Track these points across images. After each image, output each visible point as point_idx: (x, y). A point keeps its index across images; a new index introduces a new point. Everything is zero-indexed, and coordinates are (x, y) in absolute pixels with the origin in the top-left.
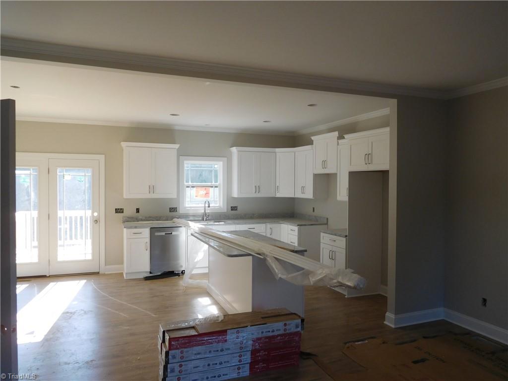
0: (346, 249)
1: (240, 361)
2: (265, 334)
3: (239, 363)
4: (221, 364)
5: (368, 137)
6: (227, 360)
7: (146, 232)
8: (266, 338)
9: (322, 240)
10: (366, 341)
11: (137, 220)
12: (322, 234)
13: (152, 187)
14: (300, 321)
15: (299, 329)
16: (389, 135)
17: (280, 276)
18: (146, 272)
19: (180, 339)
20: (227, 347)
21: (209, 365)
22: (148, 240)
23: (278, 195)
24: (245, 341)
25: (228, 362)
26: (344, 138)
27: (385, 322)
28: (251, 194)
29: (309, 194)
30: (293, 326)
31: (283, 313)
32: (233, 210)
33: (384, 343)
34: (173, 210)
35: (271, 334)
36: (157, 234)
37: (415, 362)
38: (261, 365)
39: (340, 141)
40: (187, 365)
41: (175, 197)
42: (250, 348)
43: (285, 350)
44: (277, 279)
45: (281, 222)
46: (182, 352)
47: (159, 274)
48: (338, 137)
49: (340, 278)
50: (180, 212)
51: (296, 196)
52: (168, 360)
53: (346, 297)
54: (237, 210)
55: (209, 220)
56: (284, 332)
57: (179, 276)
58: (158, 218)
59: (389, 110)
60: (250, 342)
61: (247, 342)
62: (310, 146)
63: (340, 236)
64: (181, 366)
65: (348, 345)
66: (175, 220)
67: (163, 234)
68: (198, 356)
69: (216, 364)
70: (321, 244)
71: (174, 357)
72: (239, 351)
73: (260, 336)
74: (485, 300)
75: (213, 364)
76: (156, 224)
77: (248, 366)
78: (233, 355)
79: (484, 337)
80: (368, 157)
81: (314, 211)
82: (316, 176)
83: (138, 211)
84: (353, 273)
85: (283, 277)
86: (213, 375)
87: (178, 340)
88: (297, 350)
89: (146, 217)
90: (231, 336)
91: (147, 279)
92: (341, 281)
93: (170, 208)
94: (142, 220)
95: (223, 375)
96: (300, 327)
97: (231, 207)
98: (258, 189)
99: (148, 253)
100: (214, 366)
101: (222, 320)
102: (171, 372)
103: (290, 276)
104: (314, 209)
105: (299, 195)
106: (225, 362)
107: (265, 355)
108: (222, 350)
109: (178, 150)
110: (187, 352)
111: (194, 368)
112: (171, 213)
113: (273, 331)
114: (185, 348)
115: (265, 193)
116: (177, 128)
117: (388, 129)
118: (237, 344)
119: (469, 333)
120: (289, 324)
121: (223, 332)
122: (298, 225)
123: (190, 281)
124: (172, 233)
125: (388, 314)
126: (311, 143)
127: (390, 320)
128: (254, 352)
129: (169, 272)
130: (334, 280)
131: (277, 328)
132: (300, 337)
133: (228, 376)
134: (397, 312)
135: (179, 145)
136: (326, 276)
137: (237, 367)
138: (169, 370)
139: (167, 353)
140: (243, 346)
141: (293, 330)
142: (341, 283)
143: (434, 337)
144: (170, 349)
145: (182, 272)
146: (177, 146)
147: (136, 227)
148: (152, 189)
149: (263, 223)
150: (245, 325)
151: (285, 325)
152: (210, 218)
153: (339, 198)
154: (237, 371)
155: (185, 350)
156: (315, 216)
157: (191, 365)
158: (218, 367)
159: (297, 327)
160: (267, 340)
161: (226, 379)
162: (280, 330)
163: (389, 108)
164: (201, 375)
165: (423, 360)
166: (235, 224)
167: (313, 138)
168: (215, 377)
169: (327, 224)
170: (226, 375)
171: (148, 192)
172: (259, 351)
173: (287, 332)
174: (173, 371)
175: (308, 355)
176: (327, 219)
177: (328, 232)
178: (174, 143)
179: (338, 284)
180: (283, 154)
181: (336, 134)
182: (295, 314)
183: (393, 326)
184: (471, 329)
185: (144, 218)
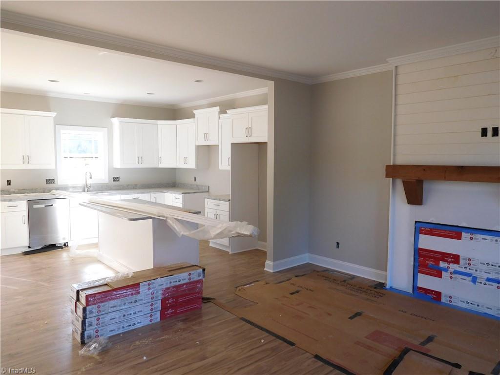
0: (229, 212)
1: (152, 309)
2: (173, 284)
3: (151, 312)
4: (135, 313)
5: (249, 113)
6: (140, 310)
7: (23, 206)
8: (174, 287)
9: (206, 206)
10: (253, 284)
11: (9, 193)
12: (207, 200)
13: (26, 158)
14: (202, 270)
15: (201, 278)
16: (267, 111)
17: (182, 233)
18: (25, 247)
19: (97, 295)
20: (140, 298)
21: (124, 316)
22: (26, 213)
23: (160, 166)
24: (156, 292)
25: (141, 311)
26: (226, 113)
27: (265, 269)
28: (134, 164)
29: (192, 164)
30: (196, 275)
31: (185, 266)
32: (115, 181)
33: (266, 284)
34: (50, 181)
35: (178, 283)
36: (35, 206)
37: (292, 294)
38: (170, 311)
39: (222, 116)
40: (104, 318)
41: (53, 167)
42: (160, 297)
43: (190, 296)
44: (180, 236)
45: (165, 191)
46: (99, 307)
47: (40, 248)
48: (219, 112)
49: (238, 229)
50: (59, 184)
51: (179, 166)
52: (86, 315)
53: (230, 253)
54: (119, 181)
55: (90, 191)
56: (188, 281)
57: (62, 248)
58: (33, 191)
59: (267, 90)
60: (160, 292)
61: (157, 292)
62: (191, 120)
63: (224, 200)
64: (98, 319)
65: (238, 288)
66: (53, 192)
67: (43, 206)
68: (115, 309)
69: (131, 314)
70: (206, 209)
71: (91, 312)
72: (150, 300)
73: (169, 286)
74: (338, 244)
75: (128, 315)
76: (33, 196)
77: (158, 314)
78: (145, 305)
79: (338, 272)
80: (249, 131)
81: (195, 180)
82: (199, 148)
83: (9, 183)
84: (248, 224)
85: (186, 233)
86: (128, 325)
87: (94, 297)
88: (200, 295)
89: (19, 190)
90: (143, 289)
91: (26, 253)
92: (240, 232)
93: (47, 180)
94: (14, 193)
95: (138, 323)
96: (202, 276)
97: (114, 178)
98: (141, 160)
99: (26, 226)
100: (128, 316)
101: (132, 277)
102: (89, 326)
103: (192, 232)
104: (195, 178)
105: (181, 165)
106: (138, 312)
107: (173, 302)
108: (136, 302)
109: (55, 118)
110: (104, 306)
111: (111, 320)
112: (48, 185)
113: (180, 281)
114: (102, 302)
115: (148, 164)
116: (51, 95)
117: (266, 107)
118: (149, 294)
119: (327, 270)
120: (193, 274)
121: (137, 285)
122: (182, 193)
123: (78, 252)
124: (52, 206)
125: (267, 262)
126: (193, 116)
127: (270, 266)
128: (163, 301)
129: (50, 245)
130: (232, 231)
131: (183, 278)
132: (202, 284)
133: (142, 323)
134: (275, 260)
135: (56, 113)
136: (225, 229)
137: (149, 315)
138: (87, 324)
139: (84, 310)
140: (154, 296)
141: (196, 278)
142: (239, 233)
143: (303, 275)
144: (87, 304)
145: (65, 245)
146: (54, 114)
147: (10, 200)
148: (26, 159)
149: (148, 193)
150: (155, 278)
151: (190, 275)
152: (91, 189)
153: (221, 168)
154: (150, 318)
155: (103, 304)
156: (197, 185)
157: (107, 318)
158: (132, 317)
159: (199, 275)
160: (175, 289)
161: (140, 326)
162: (185, 279)
163: (267, 88)
164: (117, 325)
165: (297, 292)
166: (119, 194)
167: (195, 112)
168: (130, 325)
169: (208, 192)
170: (141, 322)
171: (22, 163)
172: (167, 299)
173: (192, 280)
174: (91, 325)
175: (207, 300)
176: (209, 187)
177: (213, 198)
178: (49, 111)
179: (236, 235)
180: (165, 126)
181: (217, 109)
182: (196, 265)
183: (272, 271)
184: (328, 267)
185: (17, 191)
